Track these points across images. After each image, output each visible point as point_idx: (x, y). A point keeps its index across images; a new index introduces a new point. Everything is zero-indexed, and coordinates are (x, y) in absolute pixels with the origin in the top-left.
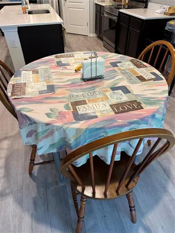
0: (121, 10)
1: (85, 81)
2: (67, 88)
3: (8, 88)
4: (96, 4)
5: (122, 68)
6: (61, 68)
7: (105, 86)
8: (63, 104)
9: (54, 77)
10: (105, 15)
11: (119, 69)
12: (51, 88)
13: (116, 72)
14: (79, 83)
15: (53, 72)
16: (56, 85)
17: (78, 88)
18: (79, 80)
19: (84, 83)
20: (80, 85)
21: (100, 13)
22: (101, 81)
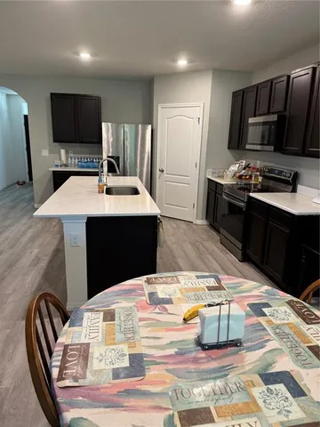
0: (251, 194)
1: (204, 349)
2: (170, 367)
3: (54, 354)
4: (209, 179)
5: (274, 321)
6: (157, 310)
7: (247, 368)
8: (163, 415)
9: (143, 332)
10: (225, 197)
11: (269, 322)
12: (137, 364)
13: (264, 329)
14: (193, 354)
15: (141, 320)
16: (147, 356)
17: (192, 367)
18: (192, 346)
19: (203, 355)
20: (196, 360)
21: (216, 193)
22: (237, 353)
